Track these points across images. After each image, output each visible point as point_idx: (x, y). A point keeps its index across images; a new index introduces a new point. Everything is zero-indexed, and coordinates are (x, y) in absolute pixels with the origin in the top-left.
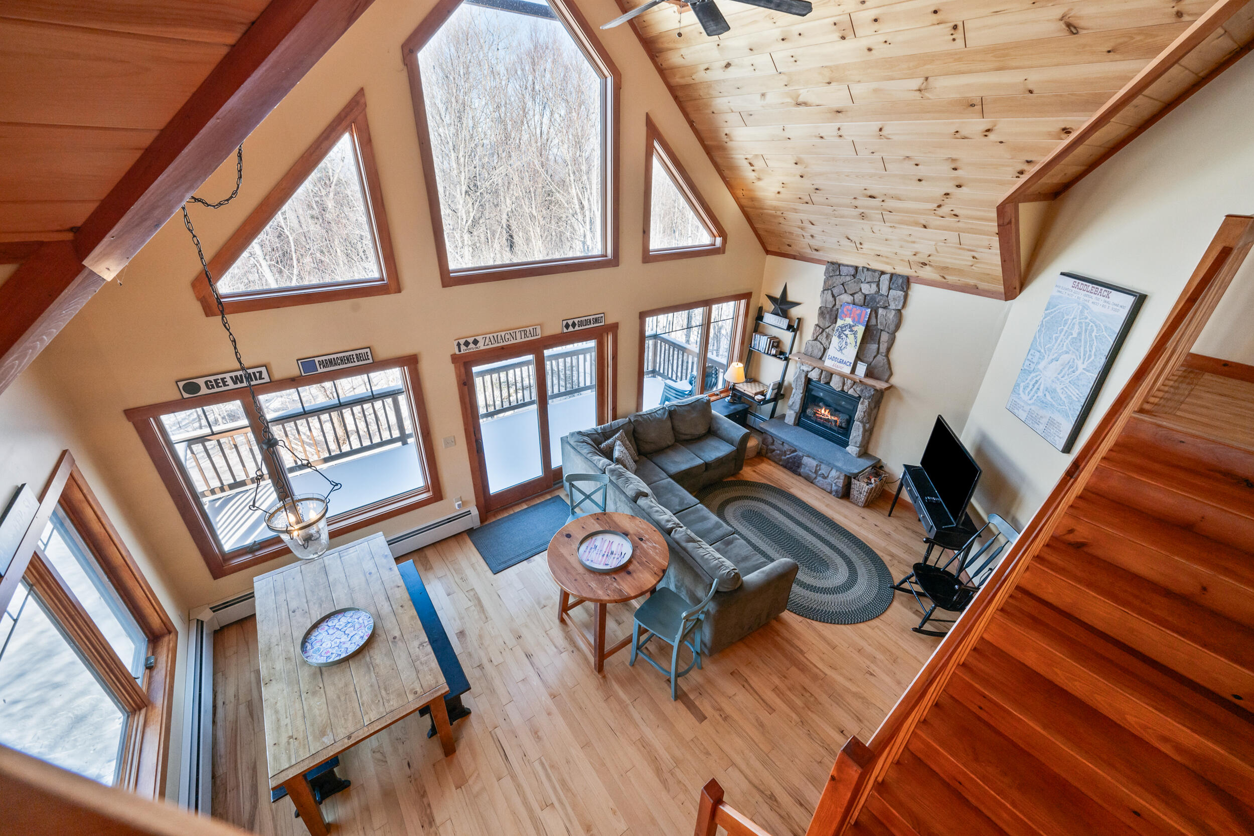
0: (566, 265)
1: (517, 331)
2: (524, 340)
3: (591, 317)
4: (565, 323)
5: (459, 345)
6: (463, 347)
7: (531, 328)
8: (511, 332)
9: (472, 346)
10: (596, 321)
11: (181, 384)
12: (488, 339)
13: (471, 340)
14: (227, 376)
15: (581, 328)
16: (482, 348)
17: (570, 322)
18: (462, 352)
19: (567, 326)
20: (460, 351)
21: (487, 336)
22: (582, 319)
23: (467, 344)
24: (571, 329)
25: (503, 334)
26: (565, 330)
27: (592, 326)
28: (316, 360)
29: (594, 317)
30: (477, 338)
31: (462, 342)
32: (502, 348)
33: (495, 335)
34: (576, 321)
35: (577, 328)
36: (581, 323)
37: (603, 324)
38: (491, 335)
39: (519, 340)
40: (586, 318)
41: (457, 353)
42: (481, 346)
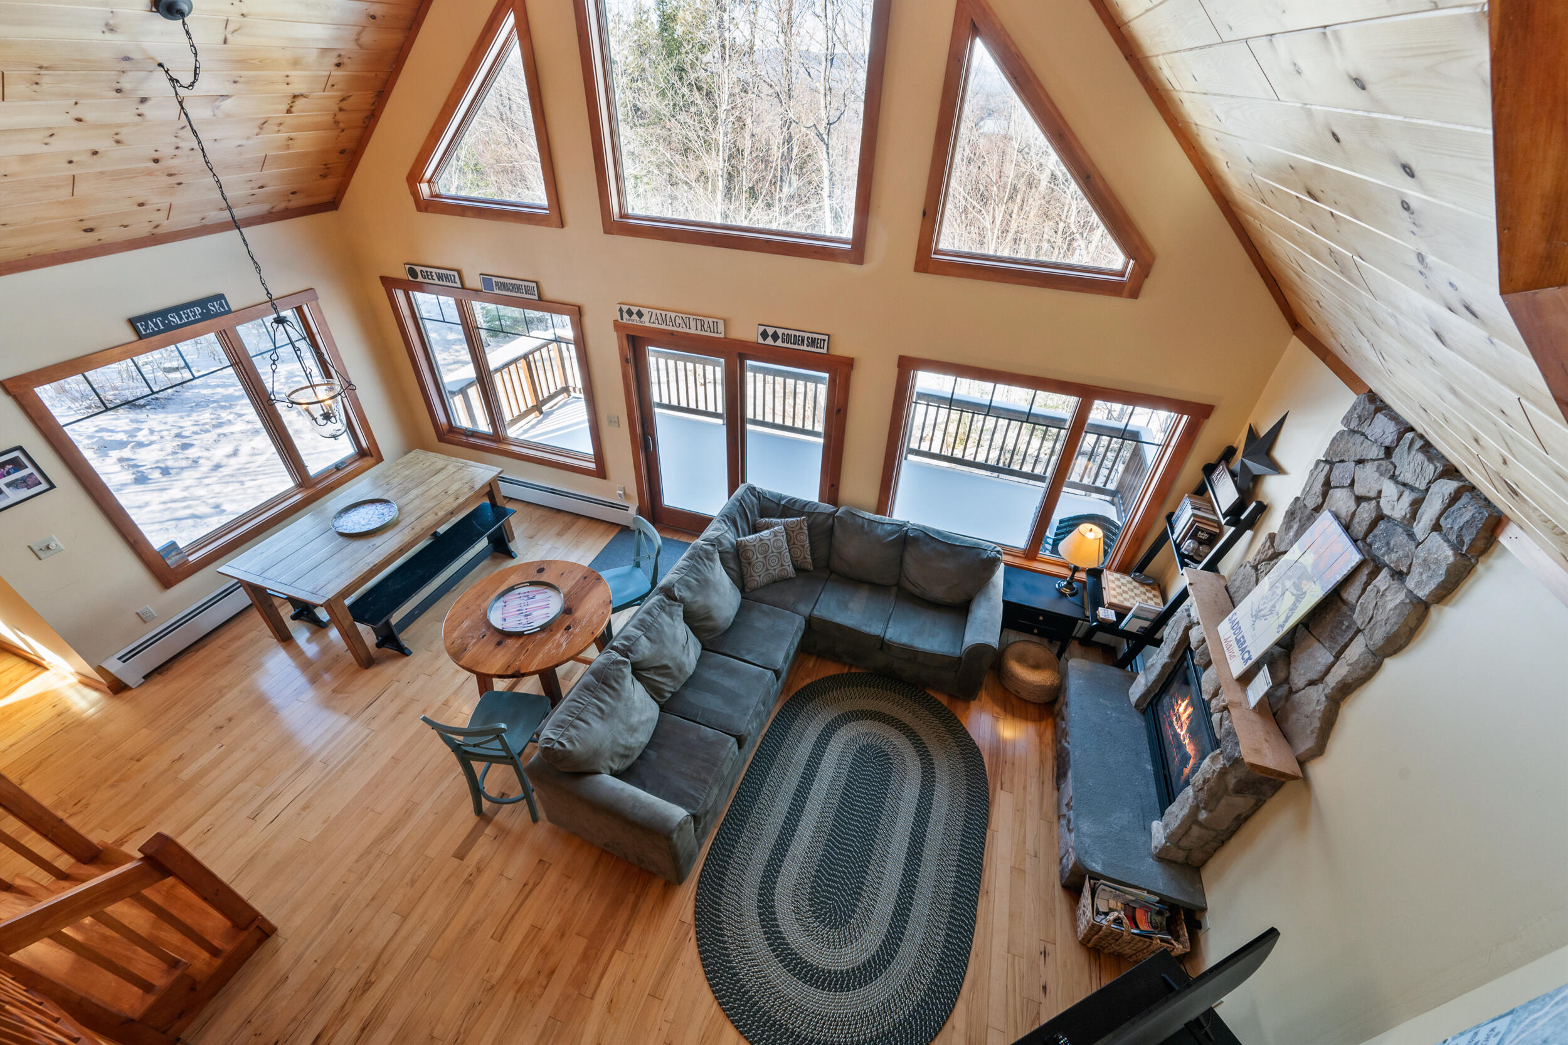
0: (767, 242)
1: (692, 317)
2: (699, 332)
3: (806, 335)
4: (761, 329)
5: (621, 310)
6: (625, 316)
7: (711, 320)
8: (684, 316)
9: (635, 317)
10: (813, 342)
11: (407, 267)
12: (654, 315)
13: (635, 310)
14: (434, 270)
15: (785, 345)
16: (647, 324)
17: (770, 331)
18: (625, 321)
19: (764, 335)
20: (622, 319)
21: (654, 311)
22: (790, 332)
23: (630, 313)
24: (769, 341)
25: (673, 315)
26: (761, 340)
27: (805, 348)
28: (494, 279)
29: (811, 335)
30: (642, 309)
31: (625, 308)
32: (672, 333)
33: (664, 313)
34: (780, 332)
35: (779, 343)
36: (787, 338)
37: (824, 351)
38: (658, 312)
39: (693, 331)
40: (798, 333)
41: (620, 320)
42: (646, 321)
